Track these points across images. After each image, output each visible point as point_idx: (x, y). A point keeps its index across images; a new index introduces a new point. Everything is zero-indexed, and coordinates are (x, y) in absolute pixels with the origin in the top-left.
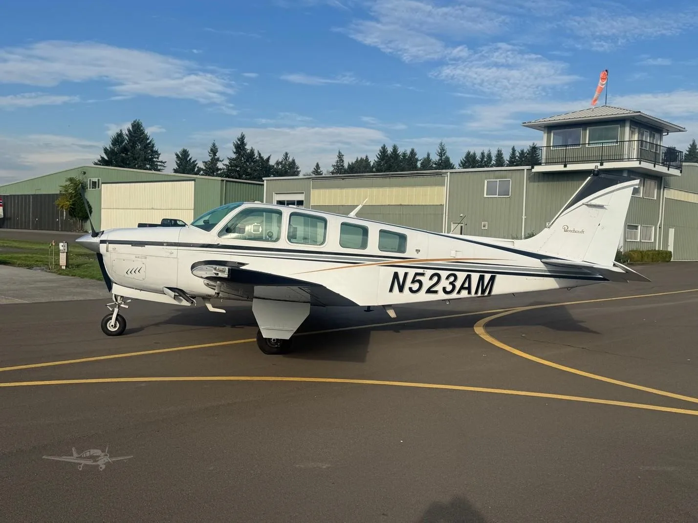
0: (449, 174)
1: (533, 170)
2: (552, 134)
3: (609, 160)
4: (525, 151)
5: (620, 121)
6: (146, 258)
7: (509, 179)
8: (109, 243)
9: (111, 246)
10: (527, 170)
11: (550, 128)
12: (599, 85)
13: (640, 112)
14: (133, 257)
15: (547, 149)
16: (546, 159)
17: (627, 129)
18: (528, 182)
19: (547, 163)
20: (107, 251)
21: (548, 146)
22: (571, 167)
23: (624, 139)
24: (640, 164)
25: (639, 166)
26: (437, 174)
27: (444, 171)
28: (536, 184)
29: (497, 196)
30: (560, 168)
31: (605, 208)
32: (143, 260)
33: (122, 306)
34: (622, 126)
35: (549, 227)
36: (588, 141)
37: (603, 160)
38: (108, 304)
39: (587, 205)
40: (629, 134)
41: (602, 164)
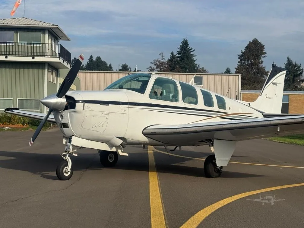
3: (39, 56)
5: (42, 30)
6: (109, 114)
8: (85, 103)
9: (86, 104)
13: (57, 25)
14: (100, 114)
17: (47, 35)
20: (83, 109)
22: (11, 59)
23: (45, 42)
25: (59, 61)
30: (2, 58)
31: (277, 85)
32: (107, 116)
33: (74, 154)
34: (44, 33)
35: (261, 95)
36: (19, 41)
37: (33, 55)
38: (63, 154)
39: (272, 83)
40: (47, 40)
41: (33, 58)
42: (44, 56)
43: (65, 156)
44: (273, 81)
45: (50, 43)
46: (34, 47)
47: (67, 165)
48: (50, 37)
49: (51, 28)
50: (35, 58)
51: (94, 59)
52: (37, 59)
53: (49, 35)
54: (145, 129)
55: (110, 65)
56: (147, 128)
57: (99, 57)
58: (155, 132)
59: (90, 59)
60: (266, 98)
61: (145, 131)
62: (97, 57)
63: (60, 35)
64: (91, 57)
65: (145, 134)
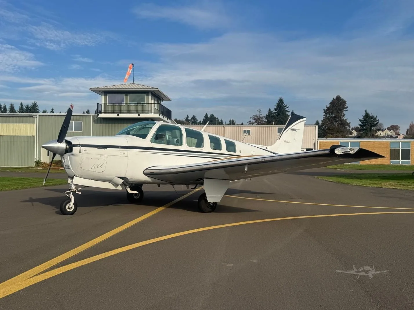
0: (38, 116)
1: (99, 117)
2: (107, 96)
3: (144, 113)
4: (29, 106)
5: (146, 92)
6: (107, 157)
7: (81, 121)
8: (81, 147)
9: (83, 149)
10: (93, 116)
11: (106, 93)
12: (128, 71)
13: (157, 88)
14: (98, 157)
15: (104, 104)
16: (104, 110)
17: (150, 97)
18: (94, 123)
19: (105, 113)
20: (80, 152)
21: (105, 103)
22: (121, 116)
23: (148, 102)
24: (159, 116)
25: (159, 117)
26: (29, 116)
27: (34, 114)
28: (99, 124)
29: (73, 131)
30: (115, 116)
31: (296, 131)
32: (105, 159)
33: (77, 192)
34: (148, 95)
35: (279, 140)
36: (129, 102)
37: (139, 113)
38: (65, 192)
39: (291, 129)
40: (150, 100)
41: (139, 115)
42: (148, 113)
43: (69, 193)
44: (292, 127)
45: (153, 102)
46: (140, 106)
47: (69, 202)
48: (153, 98)
49: (153, 91)
50: (140, 115)
51: (209, 116)
52: (142, 116)
53: (152, 96)
54: (146, 169)
55: (221, 121)
56: (148, 169)
57: (213, 114)
58: (153, 172)
59: (205, 116)
60: (285, 142)
61: (146, 171)
62: (211, 115)
63: (162, 96)
64: (206, 114)
65: (146, 174)
